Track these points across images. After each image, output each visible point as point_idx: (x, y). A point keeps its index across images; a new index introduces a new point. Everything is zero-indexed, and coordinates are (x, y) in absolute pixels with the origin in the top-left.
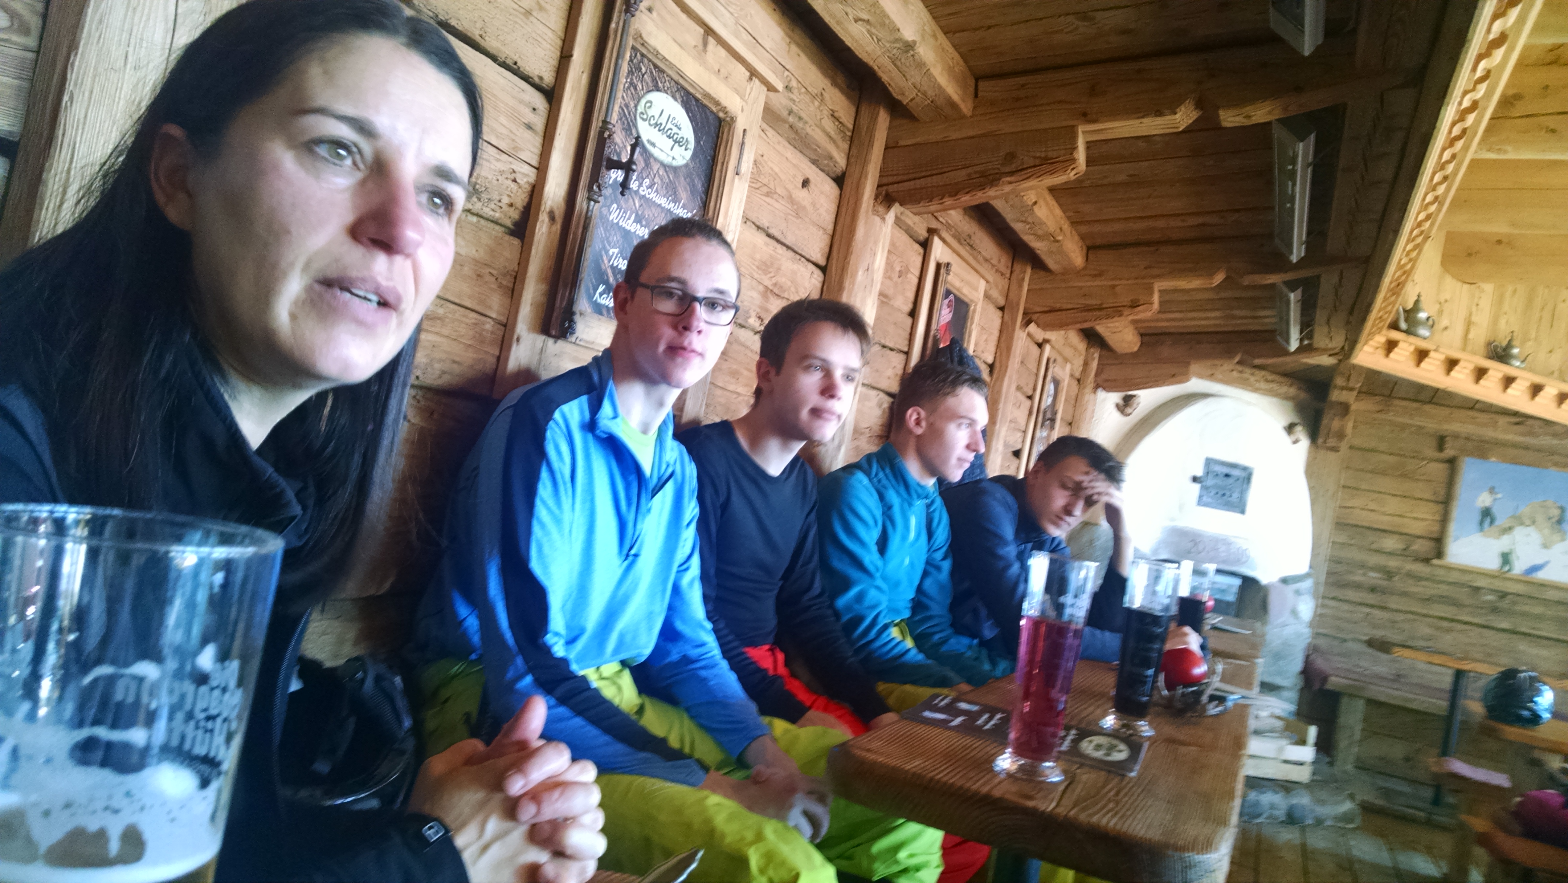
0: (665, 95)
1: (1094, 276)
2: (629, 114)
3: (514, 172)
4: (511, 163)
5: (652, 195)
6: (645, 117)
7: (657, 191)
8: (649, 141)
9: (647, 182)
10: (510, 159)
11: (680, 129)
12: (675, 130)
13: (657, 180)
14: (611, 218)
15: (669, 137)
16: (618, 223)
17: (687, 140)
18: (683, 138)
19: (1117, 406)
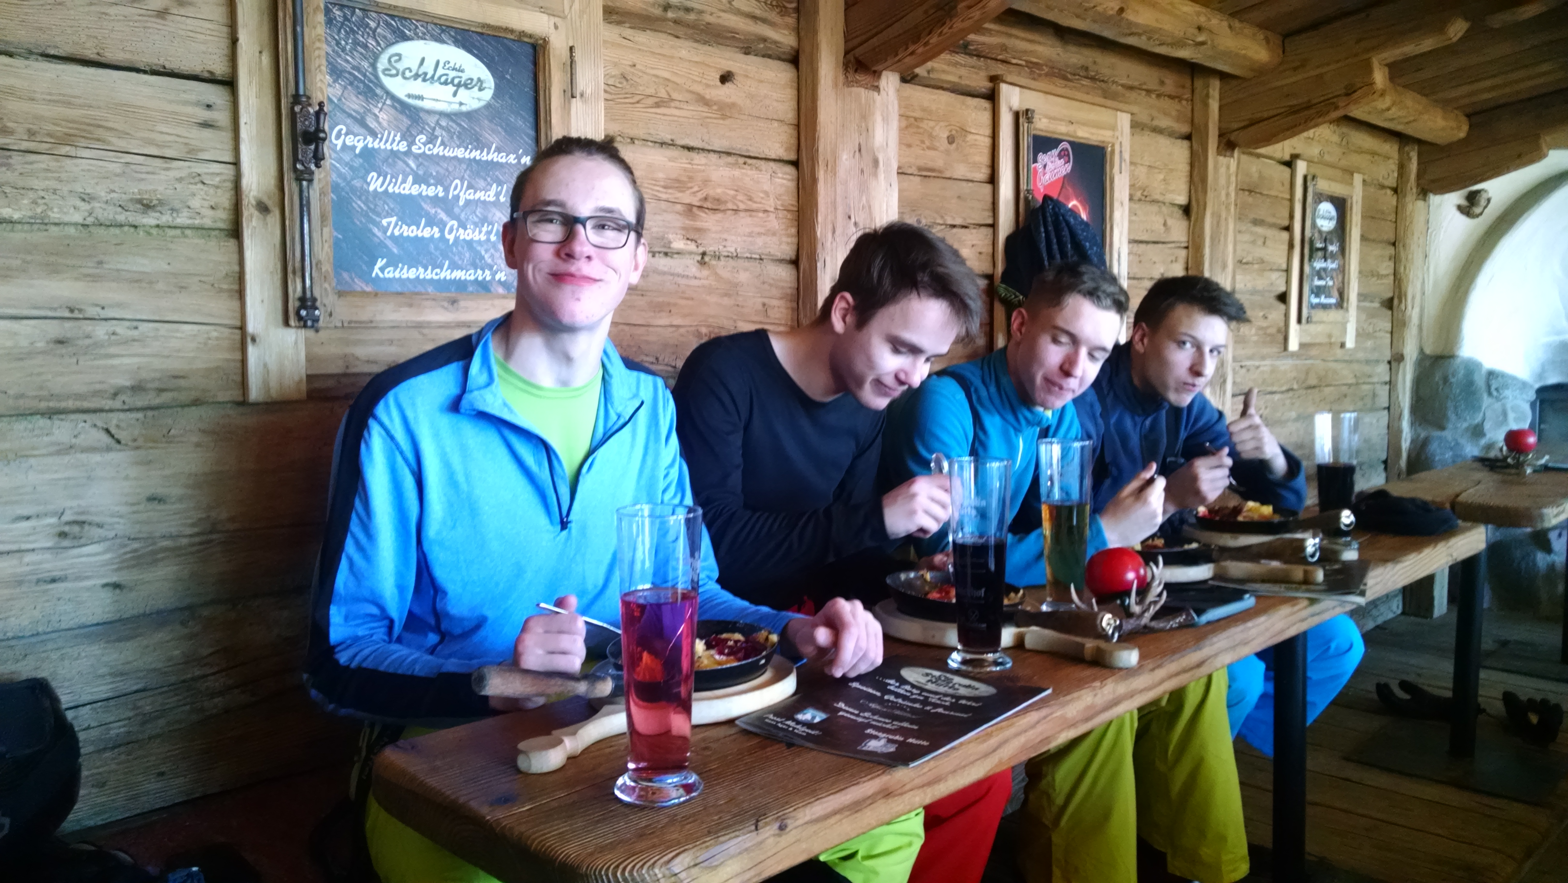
0: (422, 42)
1: (1295, 69)
2: (365, 75)
3: (199, 175)
4: (189, 167)
5: (438, 150)
6: (394, 72)
7: (443, 143)
8: (409, 96)
9: (423, 138)
10: (187, 164)
11: (462, 71)
12: (452, 74)
13: (438, 132)
14: (371, 188)
15: (446, 83)
16: (386, 190)
17: (479, 80)
18: (472, 80)
19: (1460, 208)
